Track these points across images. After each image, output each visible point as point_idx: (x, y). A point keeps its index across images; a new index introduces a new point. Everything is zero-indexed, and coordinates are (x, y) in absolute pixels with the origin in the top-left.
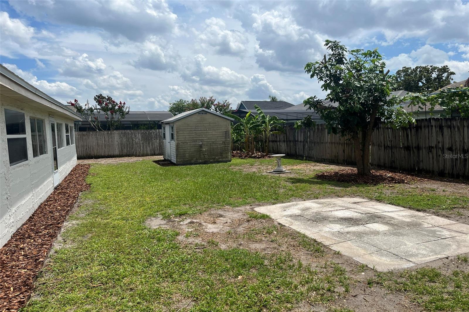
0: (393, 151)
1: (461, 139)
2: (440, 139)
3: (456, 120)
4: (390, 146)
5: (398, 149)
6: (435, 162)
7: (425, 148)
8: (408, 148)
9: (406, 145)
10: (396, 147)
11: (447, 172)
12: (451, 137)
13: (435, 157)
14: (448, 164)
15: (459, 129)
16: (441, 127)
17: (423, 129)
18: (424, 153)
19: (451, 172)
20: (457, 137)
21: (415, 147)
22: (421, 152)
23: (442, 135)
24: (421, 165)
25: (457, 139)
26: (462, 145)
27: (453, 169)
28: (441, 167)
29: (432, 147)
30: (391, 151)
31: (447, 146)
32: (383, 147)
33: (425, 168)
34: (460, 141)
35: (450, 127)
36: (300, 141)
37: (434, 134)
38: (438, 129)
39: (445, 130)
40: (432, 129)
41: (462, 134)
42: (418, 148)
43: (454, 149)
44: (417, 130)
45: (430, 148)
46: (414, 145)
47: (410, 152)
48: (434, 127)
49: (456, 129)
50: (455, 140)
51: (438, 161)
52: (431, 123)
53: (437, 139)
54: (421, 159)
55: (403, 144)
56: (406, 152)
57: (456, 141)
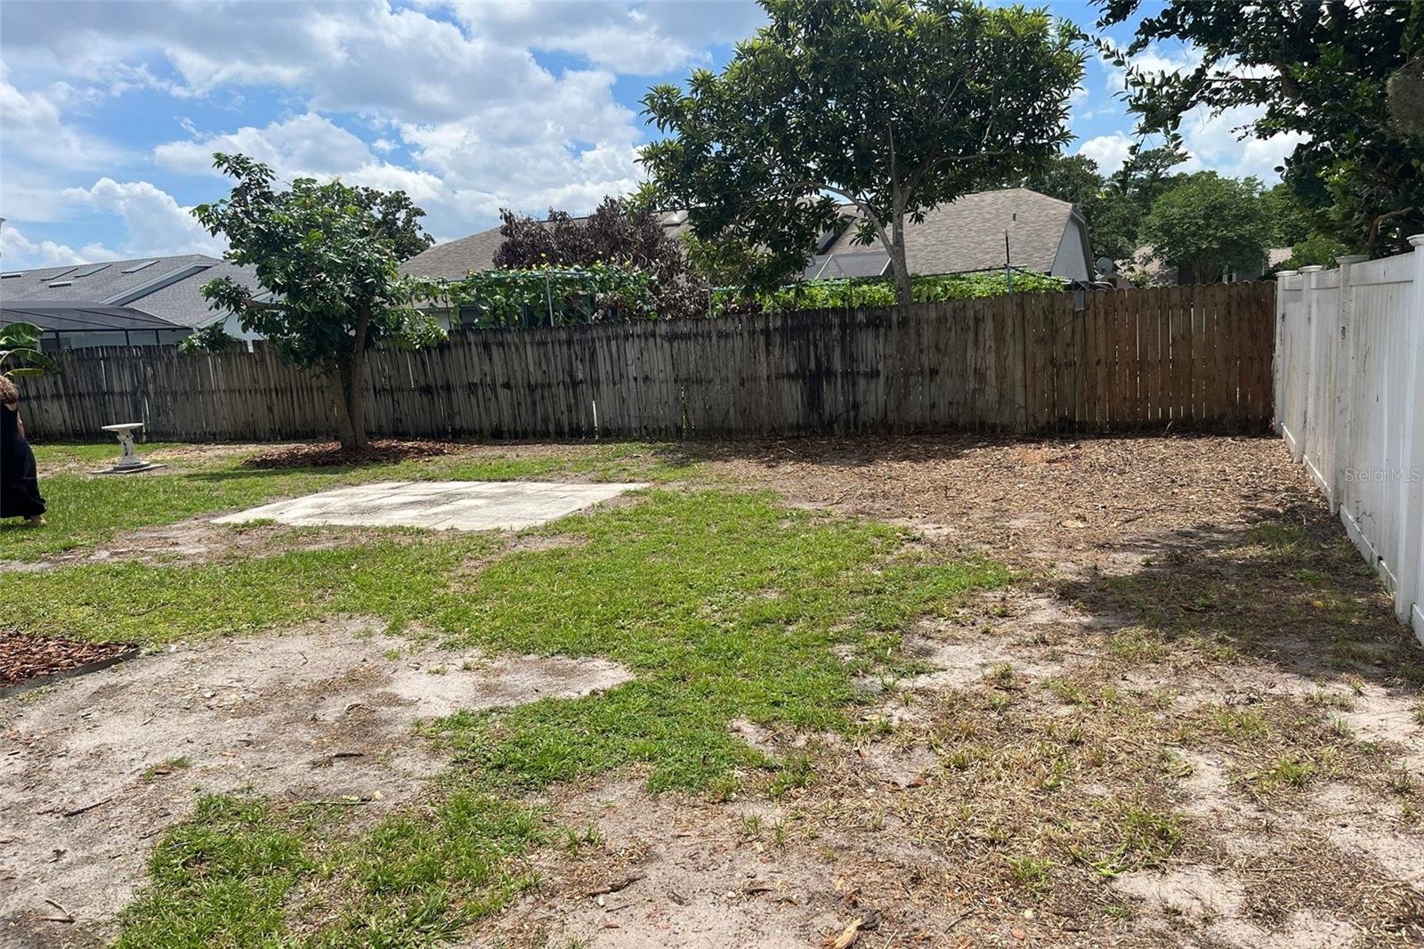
0: (396, 398)
1: (523, 365)
2: (487, 369)
3: (510, 332)
4: (388, 387)
5: (406, 393)
6: (483, 413)
7: (461, 386)
8: (427, 390)
9: (422, 383)
10: (401, 390)
11: (505, 429)
12: (507, 363)
13: (482, 403)
14: (505, 413)
15: (517, 349)
16: (486, 346)
17: (453, 351)
18: (459, 396)
19: (512, 428)
20: (515, 363)
21: (442, 387)
22: (454, 396)
23: (490, 359)
24: (458, 423)
25: (516, 367)
26: (526, 376)
27: (515, 421)
28: (495, 421)
29: (475, 385)
30: (390, 398)
31: (500, 380)
32: (372, 391)
33: (465, 425)
34: (522, 370)
35: (501, 345)
36: (122, 393)
37: (476, 359)
38: (481, 349)
39: (494, 349)
40: (470, 349)
41: (524, 358)
42: (448, 388)
43: (513, 385)
44: (442, 352)
45: (472, 388)
46: (440, 383)
47: (433, 397)
48: (473, 347)
49: (513, 349)
50: (513, 368)
51: (487, 410)
52: (466, 337)
53: (481, 369)
54: (456, 410)
55: (416, 382)
56: (425, 399)
57: (514, 371)
